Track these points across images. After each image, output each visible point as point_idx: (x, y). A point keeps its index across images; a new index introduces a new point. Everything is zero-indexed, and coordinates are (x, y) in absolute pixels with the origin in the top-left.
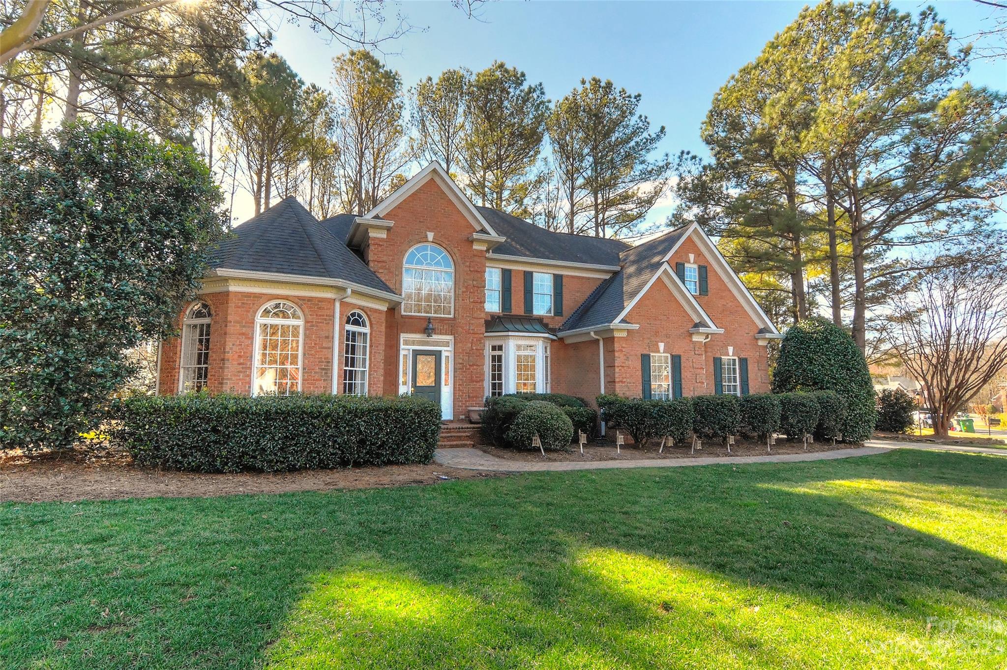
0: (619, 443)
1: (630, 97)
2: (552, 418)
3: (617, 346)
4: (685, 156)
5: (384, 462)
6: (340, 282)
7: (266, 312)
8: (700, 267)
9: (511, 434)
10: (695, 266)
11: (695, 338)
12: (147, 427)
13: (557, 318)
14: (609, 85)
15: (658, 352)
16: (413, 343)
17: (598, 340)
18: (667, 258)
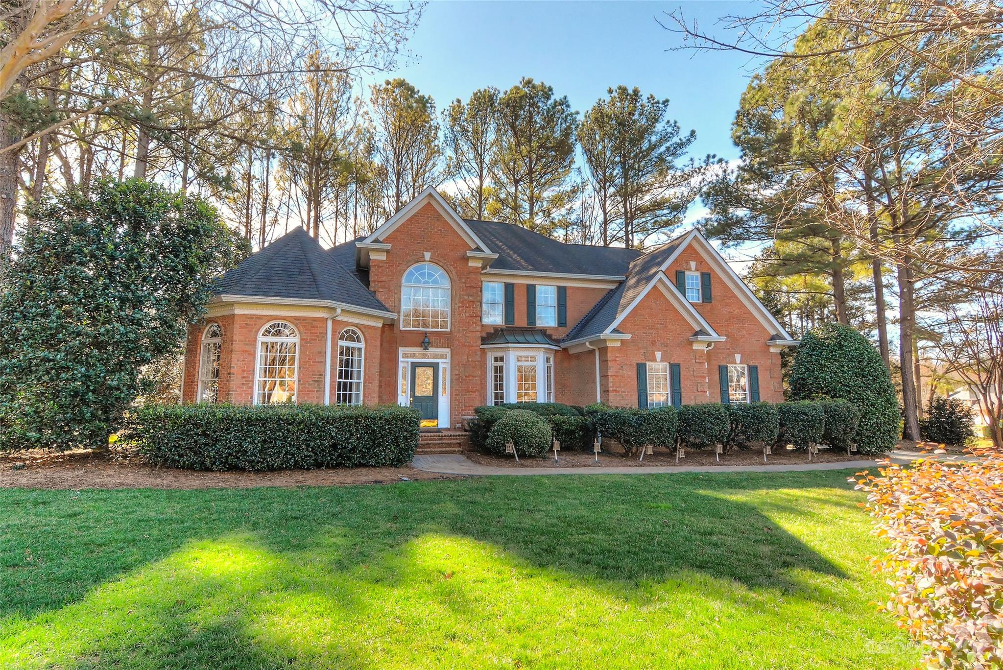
0: (596, 451)
1: (658, 102)
2: (526, 426)
3: (610, 356)
4: (711, 160)
5: (356, 465)
6: (329, 303)
7: (268, 332)
8: (703, 274)
9: (489, 441)
10: (698, 274)
11: (696, 347)
12: (152, 431)
13: (560, 328)
14: (636, 92)
15: (654, 360)
16: (414, 356)
17: (594, 350)
18: (664, 267)
